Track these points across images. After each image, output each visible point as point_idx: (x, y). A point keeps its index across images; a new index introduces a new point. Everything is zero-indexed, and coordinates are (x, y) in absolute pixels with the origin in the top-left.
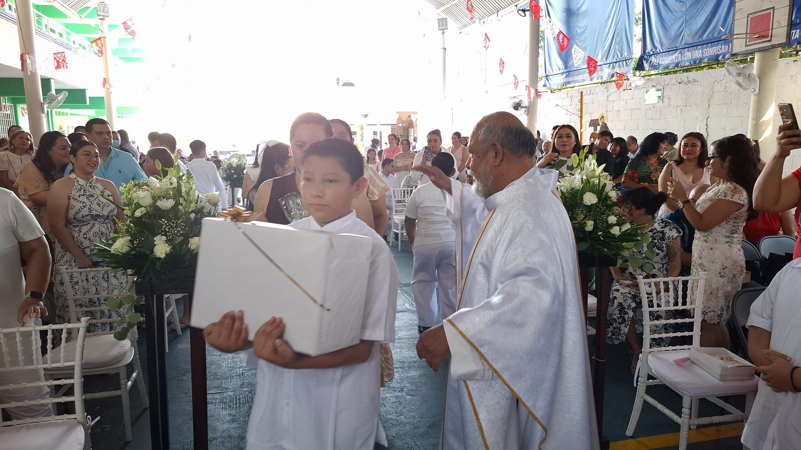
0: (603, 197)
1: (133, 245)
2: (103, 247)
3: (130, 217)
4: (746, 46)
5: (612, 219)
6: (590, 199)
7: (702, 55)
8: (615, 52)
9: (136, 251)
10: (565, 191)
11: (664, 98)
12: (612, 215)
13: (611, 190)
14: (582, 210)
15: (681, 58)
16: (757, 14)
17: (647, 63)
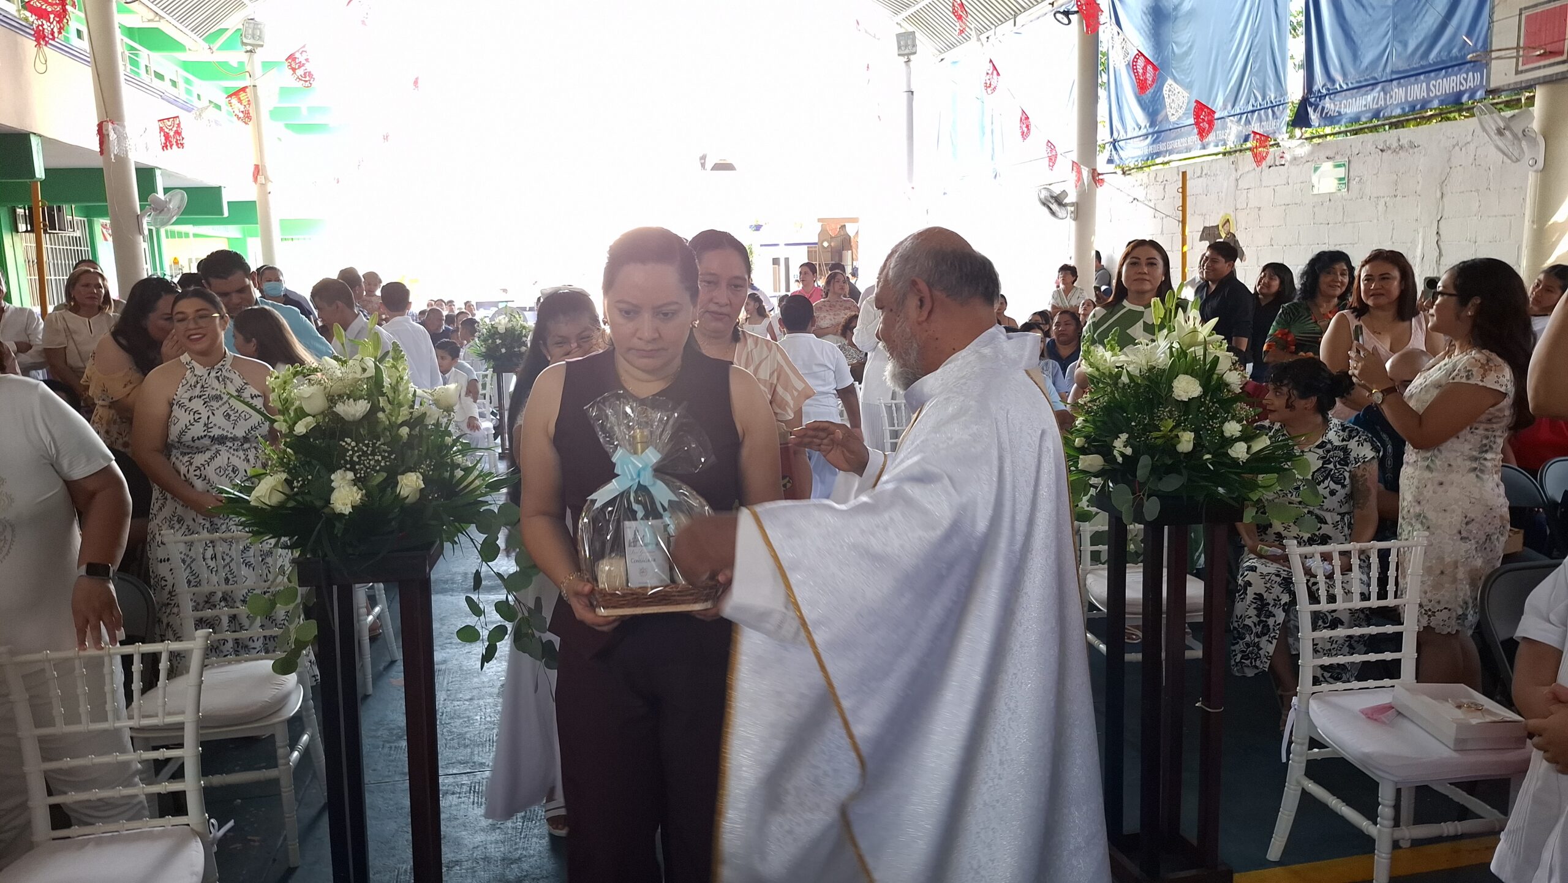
0: (1213, 383)
1: (292, 488)
2: (236, 493)
3: (285, 436)
4: (1518, 72)
5: (1232, 428)
6: (1186, 388)
7: (1428, 94)
8: (1250, 91)
9: (295, 500)
10: (1137, 373)
11: (1351, 181)
12: (1233, 418)
13: (1230, 370)
14: (1170, 411)
15: (1385, 99)
16: (1539, 9)
17: (1315, 111)
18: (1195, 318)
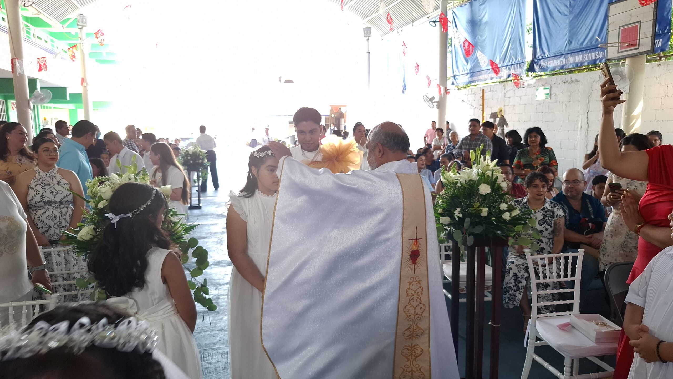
0: (496, 187)
1: (96, 232)
2: (71, 234)
3: (93, 208)
4: (618, 52)
5: (504, 206)
6: (485, 189)
7: (583, 60)
8: (510, 57)
9: (97, 238)
10: (464, 182)
11: (552, 95)
12: (504, 202)
13: (503, 181)
14: (478, 199)
15: (566, 62)
16: (627, 27)
17: (537, 65)
18: (488, 160)
